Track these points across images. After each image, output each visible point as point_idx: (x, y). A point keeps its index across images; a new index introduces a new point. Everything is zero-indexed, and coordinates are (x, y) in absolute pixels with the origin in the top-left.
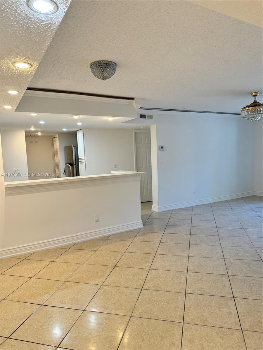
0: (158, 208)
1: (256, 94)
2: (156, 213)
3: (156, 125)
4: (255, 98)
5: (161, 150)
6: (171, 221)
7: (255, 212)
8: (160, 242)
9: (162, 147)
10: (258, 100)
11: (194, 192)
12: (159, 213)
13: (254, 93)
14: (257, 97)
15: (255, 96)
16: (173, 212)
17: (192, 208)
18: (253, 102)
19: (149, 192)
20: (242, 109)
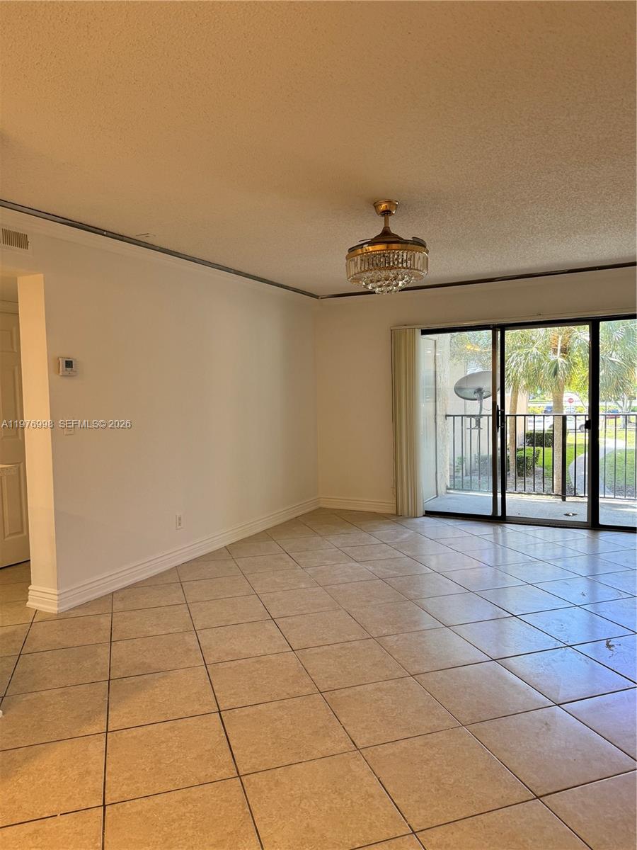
0: (56, 597)
1: (388, 208)
2: (49, 619)
3: (42, 275)
4: (386, 221)
5: (67, 373)
6: (120, 649)
7: (357, 565)
8: (104, 806)
9: (69, 364)
10: (394, 230)
11: (180, 519)
12: (61, 617)
13: (383, 206)
14: (390, 218)
15: (386, 213)
16: (118, 605)
17: (177, 577)
18: (379, 232)
19: (7, 534)
20: (351, 250)
